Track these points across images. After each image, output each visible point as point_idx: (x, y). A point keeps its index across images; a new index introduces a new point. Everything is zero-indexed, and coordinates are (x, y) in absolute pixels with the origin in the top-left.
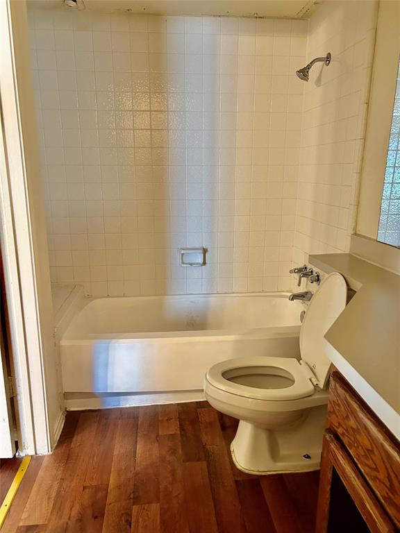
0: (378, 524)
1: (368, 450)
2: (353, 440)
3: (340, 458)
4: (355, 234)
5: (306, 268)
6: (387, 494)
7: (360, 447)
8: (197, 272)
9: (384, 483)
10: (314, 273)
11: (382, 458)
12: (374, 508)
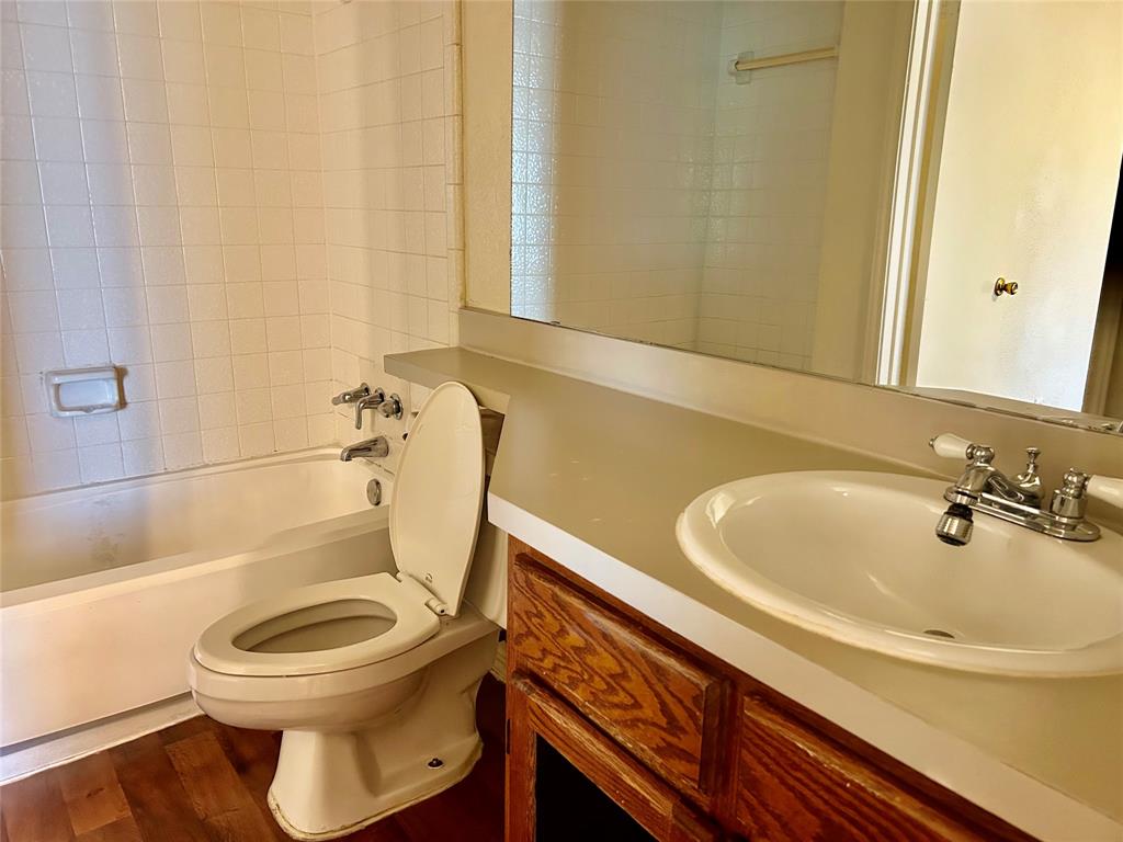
0: (654, 804)
1: (612, 676)
2: (579, 669)
3: (554, 715)
4: (465, 307)
5: (367, 390)
6: (663, 739)
7: (597, 678)
8: (107, 427)
9: (654, 724)
10: (387, 398)
11: (646, 680)
12: (638, 778)
